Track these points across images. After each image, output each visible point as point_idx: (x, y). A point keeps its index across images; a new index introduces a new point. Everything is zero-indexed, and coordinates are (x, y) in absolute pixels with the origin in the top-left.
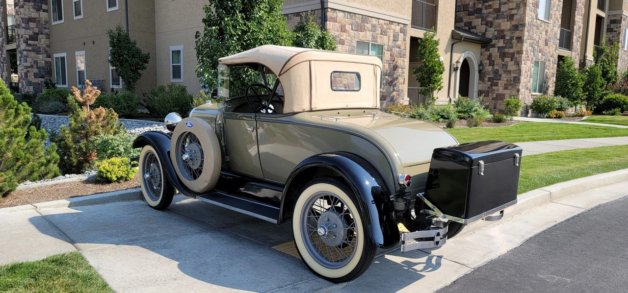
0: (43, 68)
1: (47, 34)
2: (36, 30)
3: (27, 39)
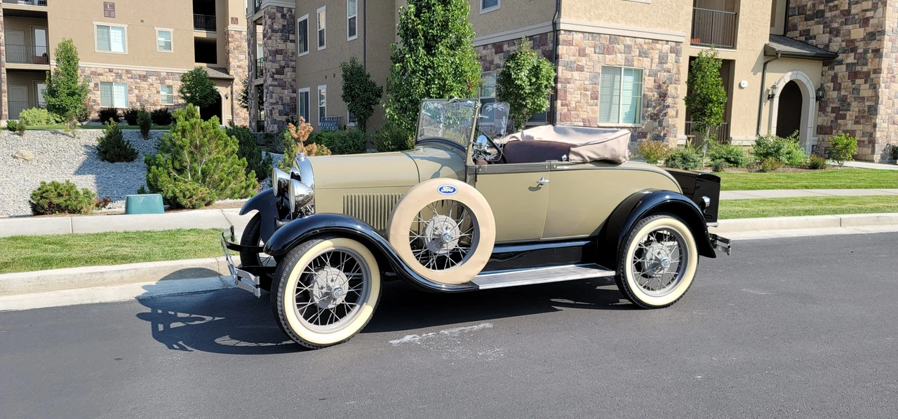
0: (288, 105)
1: (293, 67)
2: (283, 63)
3: (274, 73)
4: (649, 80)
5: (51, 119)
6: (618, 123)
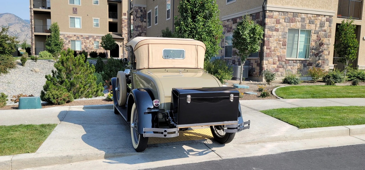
1: (145, 33)
2: (141, 31)
3: (137, 36)
4: (314, 36)
5: (51, 55)
6: (297, 58)
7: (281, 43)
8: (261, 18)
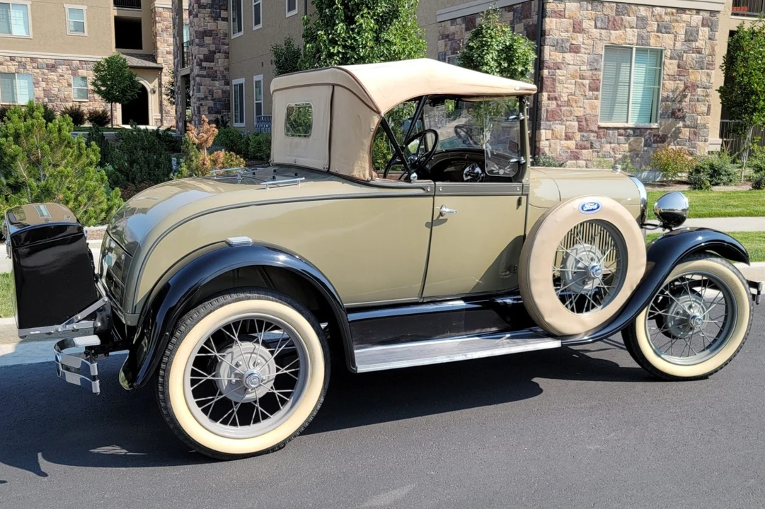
0: (220, 100)
1: (225, 53)
2: (213, 47)
3: (201, 61)
4: (671, 64)
6: (627, 122)
7: (586, 82)
8: (534, 19)
